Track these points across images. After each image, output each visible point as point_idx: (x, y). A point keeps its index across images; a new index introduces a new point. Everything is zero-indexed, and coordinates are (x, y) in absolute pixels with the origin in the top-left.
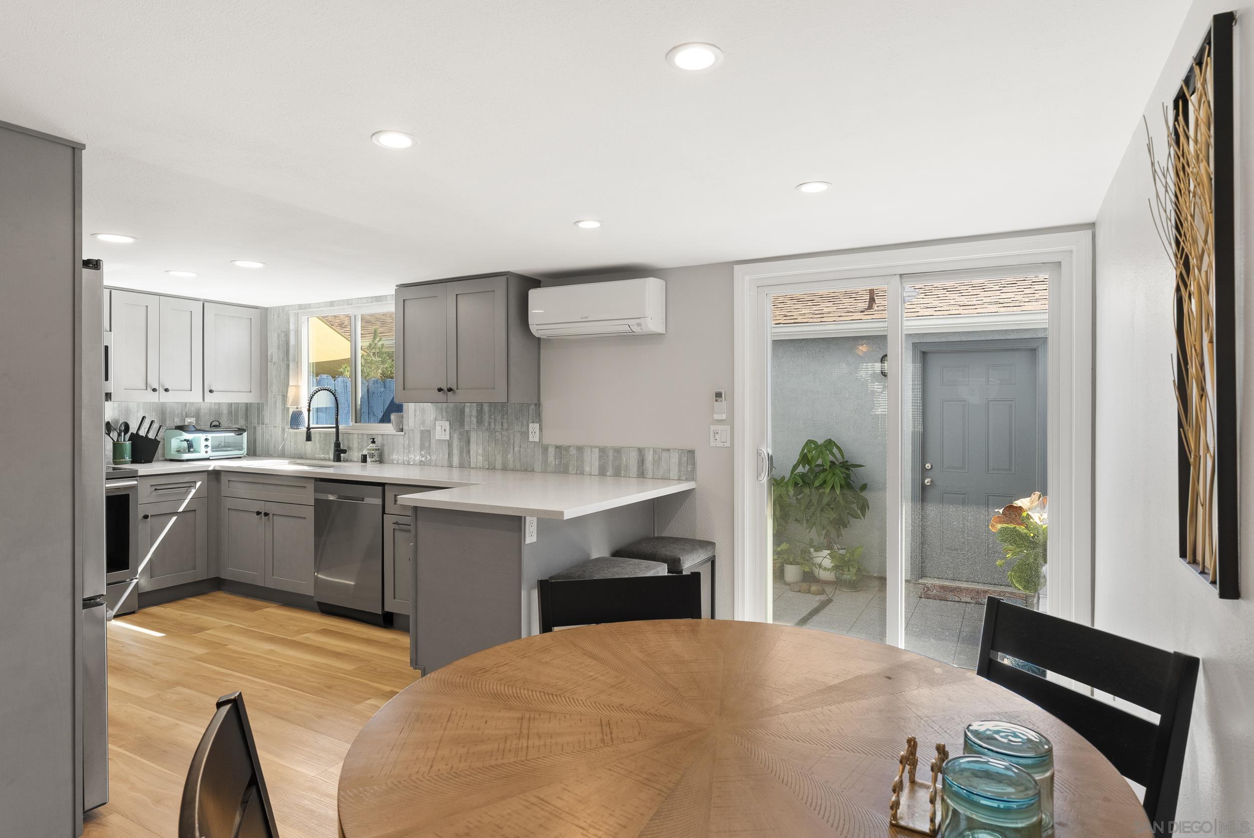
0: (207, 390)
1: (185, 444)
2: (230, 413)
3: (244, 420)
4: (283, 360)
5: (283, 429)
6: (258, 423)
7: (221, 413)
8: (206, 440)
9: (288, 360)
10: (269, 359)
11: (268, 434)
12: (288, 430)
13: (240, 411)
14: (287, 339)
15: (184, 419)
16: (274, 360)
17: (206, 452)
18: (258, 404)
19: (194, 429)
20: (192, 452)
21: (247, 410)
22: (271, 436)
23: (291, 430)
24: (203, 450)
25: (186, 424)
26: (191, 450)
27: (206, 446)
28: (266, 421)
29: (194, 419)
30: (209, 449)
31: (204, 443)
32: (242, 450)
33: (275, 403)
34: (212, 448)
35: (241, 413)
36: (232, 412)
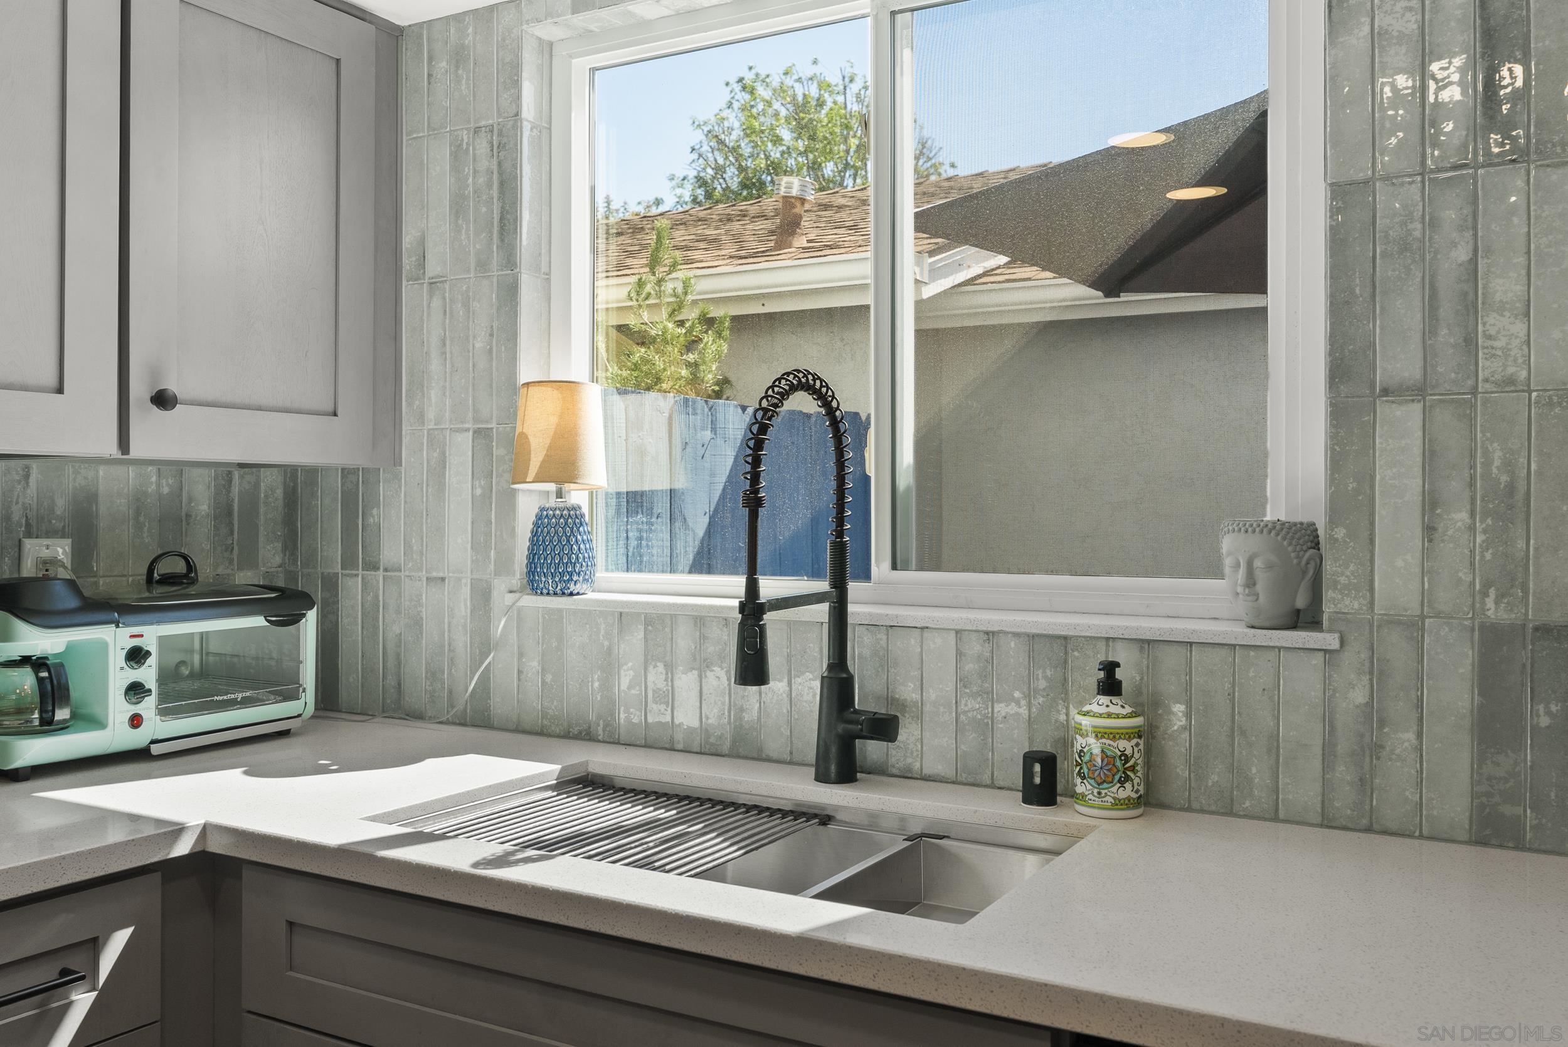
0: (139, 390)
1: (25, 681)
2: (223, 513)
3: (279, 545)
4: (482, 266)
5: (482, 595)
6: (349, 562)
7: (188, 516)
8: (136, 656)
9: (510, 261)
10: (406, 261)
11: (398, 612)
12: (509, 598)
13: (262, 510)
14: (507, 165)
15: (20, 545)
16: (433, 268)
17: (136, 721)
18: (347, 472)
19: (72, 603)
20: (63, 727)
21: (291, 500)
22: (417, 623)
23: (530, 601)
24: (119, 709)
25: (28, 569)
26: (62, 714)
27: (136, 690)
28: (390, 551)
29: (67, 543)
30: (148, 707)
31: (120, 675)
32: (296, 697)
33: (439, 469)
34: (163, 697)
35: (269, 514)
36: (230, 513)
